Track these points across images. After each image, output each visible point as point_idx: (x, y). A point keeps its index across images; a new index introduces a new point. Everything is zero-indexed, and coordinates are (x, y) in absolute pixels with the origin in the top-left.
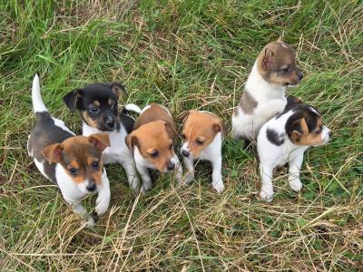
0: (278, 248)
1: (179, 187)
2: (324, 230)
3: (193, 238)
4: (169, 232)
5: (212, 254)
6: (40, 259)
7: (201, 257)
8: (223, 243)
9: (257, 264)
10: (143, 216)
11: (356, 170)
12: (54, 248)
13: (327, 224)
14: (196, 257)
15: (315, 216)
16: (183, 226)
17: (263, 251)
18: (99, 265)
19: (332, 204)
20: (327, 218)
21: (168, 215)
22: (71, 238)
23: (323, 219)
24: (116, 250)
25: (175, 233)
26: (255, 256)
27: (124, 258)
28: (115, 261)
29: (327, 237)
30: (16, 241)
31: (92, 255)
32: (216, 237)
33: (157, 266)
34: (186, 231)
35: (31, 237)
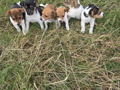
0: (86, 48)
1: (56, 29)
2: (100, 42)
3: (60, 45)
4: (53, 43)
5: (66, 49)
6: (15, 51)
7: (63, 50)
8: (70, 46)
9: (80, 52)
10: (46, 38)
11: (110, 24)
12: (19, 47)
13: (101, 40)
14: (62, 50)
15: (97, 38)
16: (57, 41)
17: (81, 48)
18: (32, 53)
19: (103, 34)
20: (101, 38)
21: (53, 38)
22: (24, 44)
23: (100, 39)
24: (38, 48)
25: (55, 43)
26: (79, 50)
27: (40, 51)
28: (37, 51)
29: (101, 44)
30: (8, 45)
31: (30, 49)
32: (67, 44)
33: (50, 53)
34: (58, 42)
35: (12, 44)
